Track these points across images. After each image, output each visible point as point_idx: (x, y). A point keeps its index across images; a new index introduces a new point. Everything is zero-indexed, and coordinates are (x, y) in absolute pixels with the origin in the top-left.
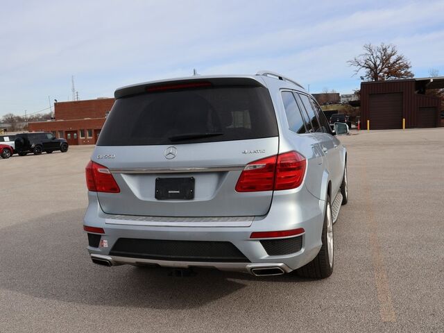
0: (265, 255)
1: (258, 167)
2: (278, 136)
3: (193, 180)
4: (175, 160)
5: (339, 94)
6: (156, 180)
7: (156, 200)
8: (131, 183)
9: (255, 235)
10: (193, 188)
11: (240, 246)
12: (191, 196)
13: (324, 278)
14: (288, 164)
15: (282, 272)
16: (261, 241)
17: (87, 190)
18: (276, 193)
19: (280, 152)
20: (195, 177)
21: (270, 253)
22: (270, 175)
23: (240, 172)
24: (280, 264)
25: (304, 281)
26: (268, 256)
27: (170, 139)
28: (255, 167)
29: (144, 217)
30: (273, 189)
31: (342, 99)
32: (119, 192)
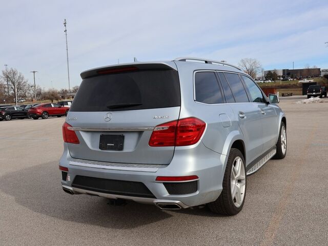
0: (166, 194)
1: (165, 129)
2: (180, 106)
3: (123, 137)
4: (110, 122)
5: (320, 69)
6: (101, 136)
7: (100, 150)
8: (86, 138)
9: (159, 179)
10: (123, 142)
11: (149, 186)
12: (121, 148)
13: (230, 216)
14: (188, 126)
15: (179, 208)
16: (164, 184)
17: (63, 141)
18: (177, 148)
19: (180, 118)
20: (124, 134)
21: (170, 192)
22: (172, 134)
23: (151, 132)
24: (177, 202)
25: (217, 216)
26: (168, 194)
27: (108, 107)
28: (163, 128)
29: (93, 162)
30: (175, 145)
31: (322, 73)
32: (79, 143)
